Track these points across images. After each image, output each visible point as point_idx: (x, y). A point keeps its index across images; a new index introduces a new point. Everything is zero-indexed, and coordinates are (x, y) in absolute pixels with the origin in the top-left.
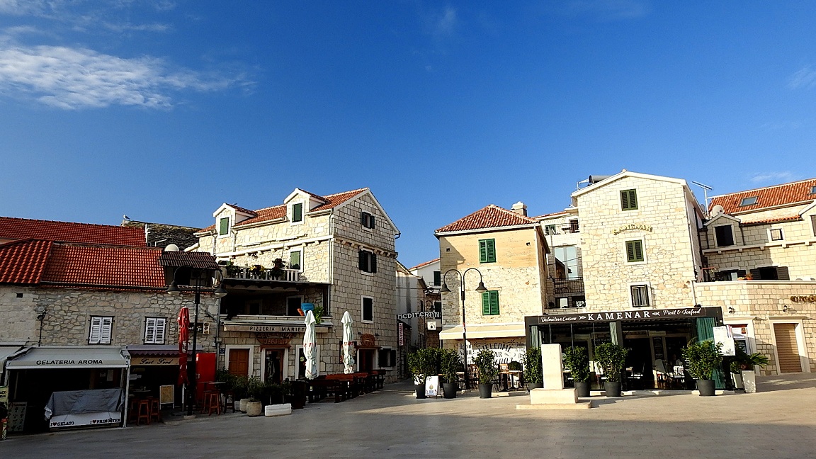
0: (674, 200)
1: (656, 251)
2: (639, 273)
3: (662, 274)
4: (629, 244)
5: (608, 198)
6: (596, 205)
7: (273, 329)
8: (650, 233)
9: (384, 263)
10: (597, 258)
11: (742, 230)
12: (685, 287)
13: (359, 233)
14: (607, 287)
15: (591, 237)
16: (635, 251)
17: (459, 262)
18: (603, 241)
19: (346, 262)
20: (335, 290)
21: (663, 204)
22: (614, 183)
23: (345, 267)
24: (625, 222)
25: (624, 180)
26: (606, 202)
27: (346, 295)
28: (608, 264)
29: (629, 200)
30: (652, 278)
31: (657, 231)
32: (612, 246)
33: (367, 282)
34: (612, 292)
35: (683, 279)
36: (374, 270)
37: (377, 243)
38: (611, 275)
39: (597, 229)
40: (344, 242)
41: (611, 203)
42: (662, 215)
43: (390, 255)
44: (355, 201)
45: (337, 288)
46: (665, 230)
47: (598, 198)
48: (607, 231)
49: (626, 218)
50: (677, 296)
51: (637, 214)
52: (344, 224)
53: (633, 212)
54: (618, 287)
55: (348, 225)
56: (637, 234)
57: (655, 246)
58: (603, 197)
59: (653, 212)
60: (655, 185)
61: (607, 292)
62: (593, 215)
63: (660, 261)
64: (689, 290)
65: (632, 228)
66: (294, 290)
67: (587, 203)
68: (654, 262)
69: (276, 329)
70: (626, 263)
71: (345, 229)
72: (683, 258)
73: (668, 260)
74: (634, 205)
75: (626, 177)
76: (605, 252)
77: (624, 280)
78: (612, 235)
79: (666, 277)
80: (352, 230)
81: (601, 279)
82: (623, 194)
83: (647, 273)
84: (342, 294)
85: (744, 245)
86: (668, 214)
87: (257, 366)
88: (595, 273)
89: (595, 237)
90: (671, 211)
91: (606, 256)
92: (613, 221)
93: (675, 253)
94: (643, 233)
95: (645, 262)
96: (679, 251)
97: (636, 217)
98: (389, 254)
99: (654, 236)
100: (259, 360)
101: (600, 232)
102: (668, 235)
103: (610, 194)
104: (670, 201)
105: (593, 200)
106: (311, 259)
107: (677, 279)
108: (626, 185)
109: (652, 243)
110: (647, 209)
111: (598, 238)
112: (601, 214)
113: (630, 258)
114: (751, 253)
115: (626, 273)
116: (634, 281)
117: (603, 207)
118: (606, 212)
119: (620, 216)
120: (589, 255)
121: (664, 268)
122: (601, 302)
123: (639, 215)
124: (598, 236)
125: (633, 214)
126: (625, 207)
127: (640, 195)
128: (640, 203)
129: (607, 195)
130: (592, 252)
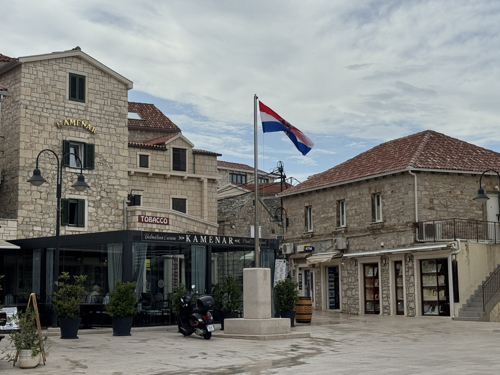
1: (97, 159)
6: (42, 83)
14: (43, 195)
15: (34, 125)
18: (44, 134)
21: (109, 104)
22: (64, 61)
24: (71, 115)
25: (75, 60)
26: (53, 83)
28: (48, 166)
29: (77, 88)
30: (90, 192)
31: (101, 136)
32: (54, 142)
35: (118, 198)
39: (40, 116)
41: (58, 85)
42: (107, 117)
46: (108, 137)
47: (45, 74)
48: (52, 121)
49: (73, 110)
51: (83, 108)
53: (81, 106)
56: (82, 135)
57: (97, 154)
58: (51, 74)
59: (98, 111)
60: (105, 79)
61: (42, 202)
62: (38, 95)
65: (79, 125)
67: (33, 77)
73: (106, 173)
74: (81, 96)
75: (77, 57)
78: (55, 129)
82: (73, 78)
86: (112, 118)
92: (59, 111)
93: (115, 167)
96: (117, 165)
97: (80, 112)
99: (97, 141)
101: (44, 121)
103: (59, 73)
105: (40, 75)
107: (113, 198)
108: (77, 68)
110: (92, 105)
111: (41, 128)
112: (47, 97)
116: (73, 193)
117: (50, 88)
118: (53, 96)
119: (66, 105)
120: (28, 149)
121: (102, 182)
122: (34, 215)
123: (85, 111)
124: (40, 124)
125: (79, 107)
126: (73, 96)
127: (89, 85)
128: (88, 96)
129: (55, 73)
130: (32, 146)
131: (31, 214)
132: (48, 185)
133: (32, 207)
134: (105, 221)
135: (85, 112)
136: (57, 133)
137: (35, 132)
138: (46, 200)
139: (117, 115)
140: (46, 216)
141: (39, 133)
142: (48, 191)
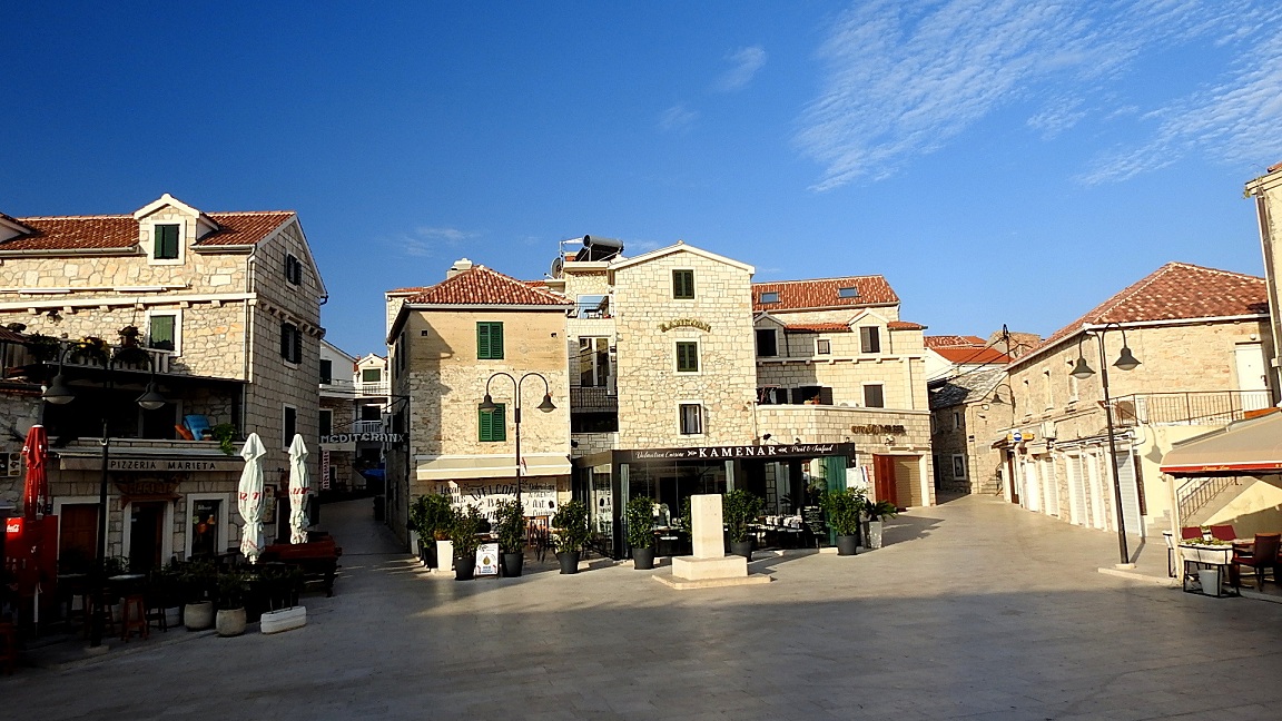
0: (739, 292)
1: (713, 358)
2: (691, 387)
3: (718, 391)
4: (680, 346)
5: (657, 278)
6: (639, 287)
7: (153, 465)
8: (706, 332)
9: (308, 347)
10: (638, 363)
11: (787, 339)
12: (745, 409)
13: (282, 291)
14: (648, 404)
15: (631, 331)
16: (687, 357)
17: (443, 355)
18: (646, 340)
19: (267, 343)
20: (254, 394)
21: (726, 295)
22: (665, 258)
23: (266, 352)
24: (676, 314)
25: (678, 255)
26: (653, 284)
27: (266, 403)
28: (652, 373)
29: (684, 284)
30: (706, 395)
31: (716, 332)
32: (658, 347)
33: (290, 380)
34: (654, 412)
35: (744, 398)
36: (297, 360)
37: (302, 311)
38: (654, 388)
39: (639, 321)
40: (267, 307)
41: (660, 285)
42: (723, 310)
43: (316, 334)
44: (279, 234)
45: (256, 390)
46: (725, 332)
47: (643, 277)
48: (654, 325)
49: (678, 309)
50: (734, 421)
51: (692, 305)
52: (266, 273)
53: (688, 302)
54: (663, 405)
55: (271, 276)
56: (692, 334)
57: (712, 352)
58: (650, 275)
59: (713, 305)
60: (718, 269)
61: (648, 411)
62: (635, 300)
63: (718, 372)
64: (749, 413)
65: (684, 324)
67: (628, 282)
68: (710, 373)
69: (160, 466)
70: (676, 373)
71: (268, 283)
72: (744, 371)
73: (726, 372)
74: (690, 294)
75: (682, 251)
76: (648, 354)
77: (672, 396)
78: (659, 331)
79: (723, 395)
80: (274, 286)
81: (642, 392)
82: (677, 274)
83: (700, 388)
84: (261, 402)
85: (789, 356)
86: (731, 310)
87: (116, 537)
88: (634, 384)
89: (636, 333)
90: (735, 306)
91: (649, 361)
92: (662, 312)
93: (737, 364)
94: (700, 332)
95: (699, 373)
96: (740, 361)
97: (690, 310)
98: (315, 331)
99: (712, 339)
100: (118, 525)
101: (644, 325)
102: (729, 339)
103: (660, 272)
104: (733, 292)
105: (637, 279)
107: (736, 398)
108: (682, 263)
109: (710, 348)
110: (705, 300)
111: (640, 334)
112: (646, 300)
113: (681, 366)
114: (795, 368)
115: (674, 386)
116: (684, 398)
117: (649, 290)
118: (653, 298)
119: (671, 305)
120: (627, 358)
121: (721, 382)
122: (639, 426)
123: (694, 307)
124: (639, 330)
125: (687, 305)
126: (678, 294)
127: (697, 280)
128: (697, 291)
129: (655, 273)
130: (631, 354)
131: (634, 425)
132: (653, 392)
133: (635, 418)
134: (728, 424)
135: (695, 309)
136: (661, 336)
137: (634, 339)
138: (652, 409)
139: (737, 306)
140: (653, 426)
142: (653, 398)
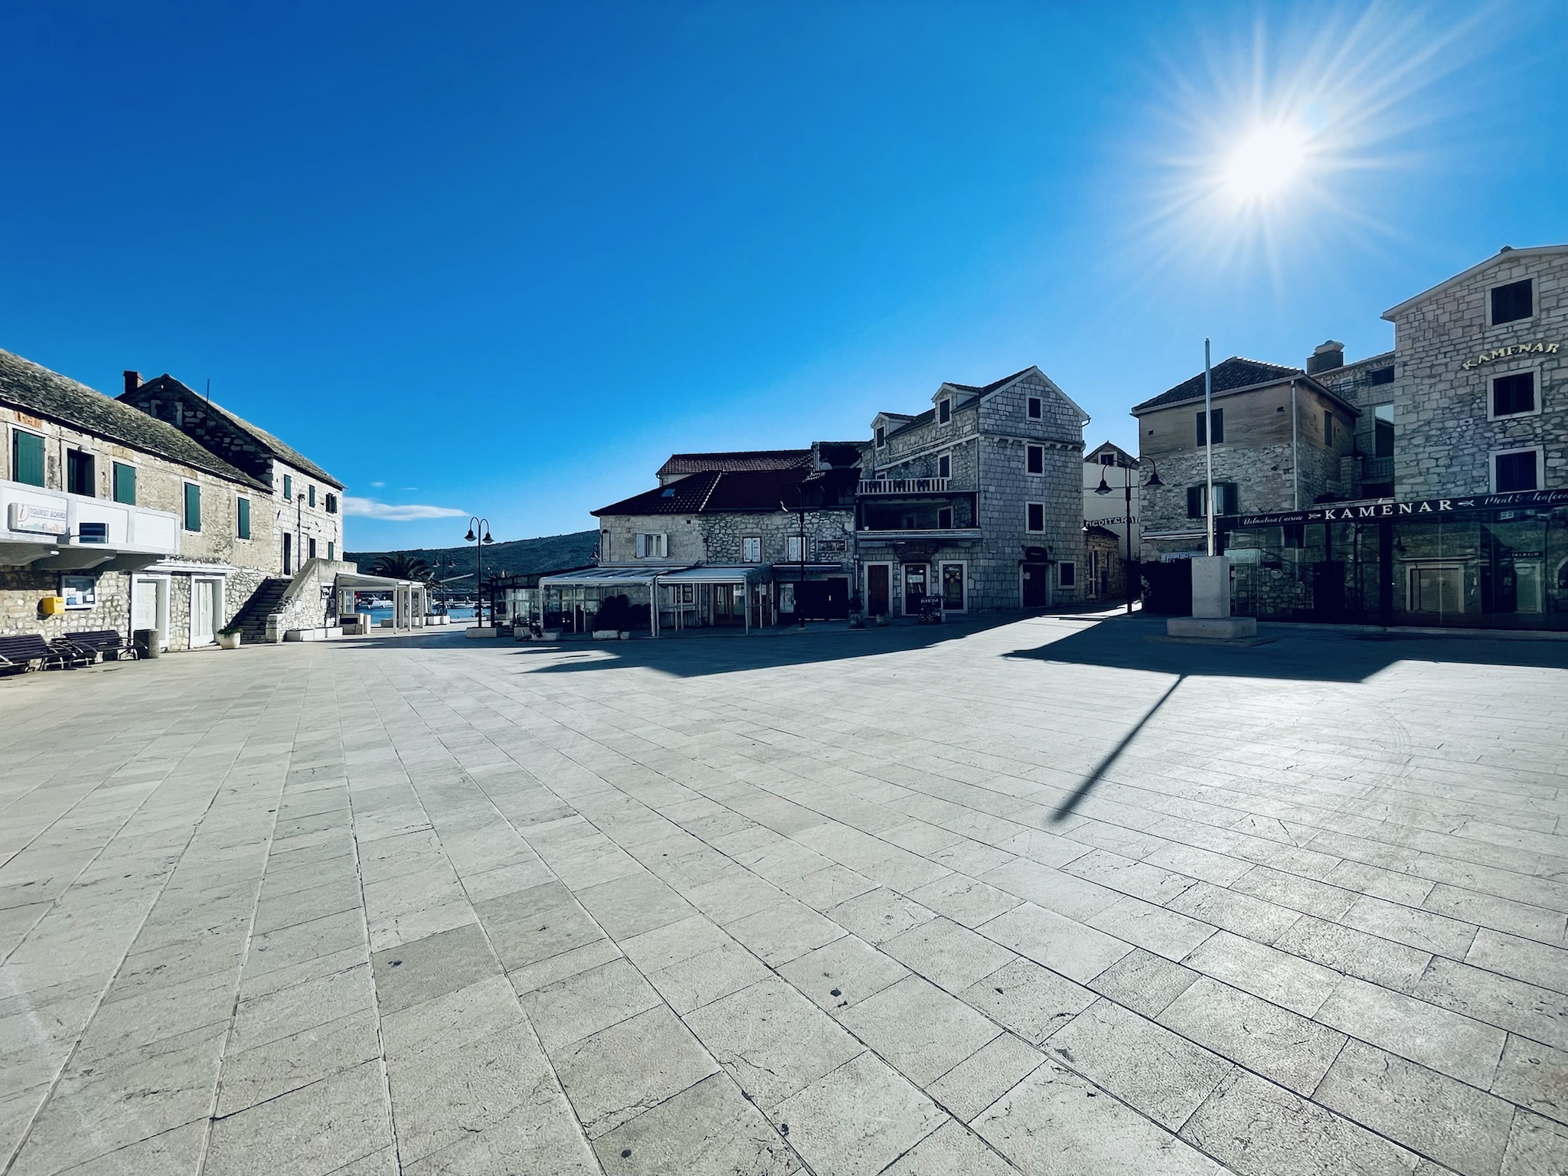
1: (1567, 388)
2: (1521, 432)
4: (1502, 383)
5: (1463, 307)
6: (1434, 325)
8: (1557, 356)
9: (1063, 459)
10: (1428, 415)
13: (1022, 425)
14: (1443, 461)
15: (1418, 381)
16: (1514, 394)
18: (1442, 386)
19: (1001, 464)
20: (985, 498)
23: (999, 470)
24: (1497, 344)
25: (1504, 266)
26: (1456, 316)
27: (1001, 503)
28: (1450, 424)
29: (1512, 302)
30: (1549, 438)
32: (1461, 391)
33: (1034, 486)
34: (1456, 469)
37: (1051, 435)
38: (1454, 441)
39: (1431, 367)
40: (997, 439)
41: (1470, 314)
43: (1074, 449)
44: (1014, 386)
45: (988, 495)
47: (1439, 312)
48: (1455, 365)
49: (1502, 336)
51: (1528, 326)
52: (997, 417)
53: (1522, 323)
54: (1468, 459)
55: (1004, 418)
56: (1524, 363)
57: (1566, 380)
58: (1451, 307)
61: (1442, 470)
62: (1427, 343)
65: (1513, 353)
66: (944, 500)
67: (1415, 324)
68: (1558, 409)
70: (1492, 418)
71: (999, 422)
74: (1523, 311)
75: (1510, 260)
76: (1445, 403)
77: (1484, 447)
78: (1462, 373)
80: (1011, 424)
81: (1432, 449)
82: (1500, 293)
83: (1539, 431)
84: (995, 502)
87: (897, 583)
88: (1419, 441)
89: (1427, 381)
91: (1447, 411)
92: (1470, 347)
94: (1540, 358)
95: (1538, 411)
97: (1526, 332)
98: (1070, 447)
100: (899, 577)
101: (1439, 370)
103: (1471, 297)
105: (1430, 316)
106: (960, 463)
108: (1509, 276)
109: (1560, 375)
110: (1554, 313)
111: (1433, 381)
112: (1444, 338)
113: (1503, 408)
115: (1488, 434)
116: (1506, 447)
117: (1450, 325)
118: (1457, 333)
119: (1487, 334)
120: (1408, 412)
122: (1427, 488)
123: (1532, 327)
124: (1431, 377)
125: (1515, 328)
126: (1500, 317)
127: (1539, 289)
128: (1541, 304)
129: (1460, 302)
130: (1416, 408)
131: (1417, 488)
132: (1451, 447)
133: (1421, 479)
135: (1532, 330)
136: (1467, 377)
137: (1421, 389)
138: (1448, 467)
140: (1449, 486)
141: (1431, 387)
142: (1451, 454)
